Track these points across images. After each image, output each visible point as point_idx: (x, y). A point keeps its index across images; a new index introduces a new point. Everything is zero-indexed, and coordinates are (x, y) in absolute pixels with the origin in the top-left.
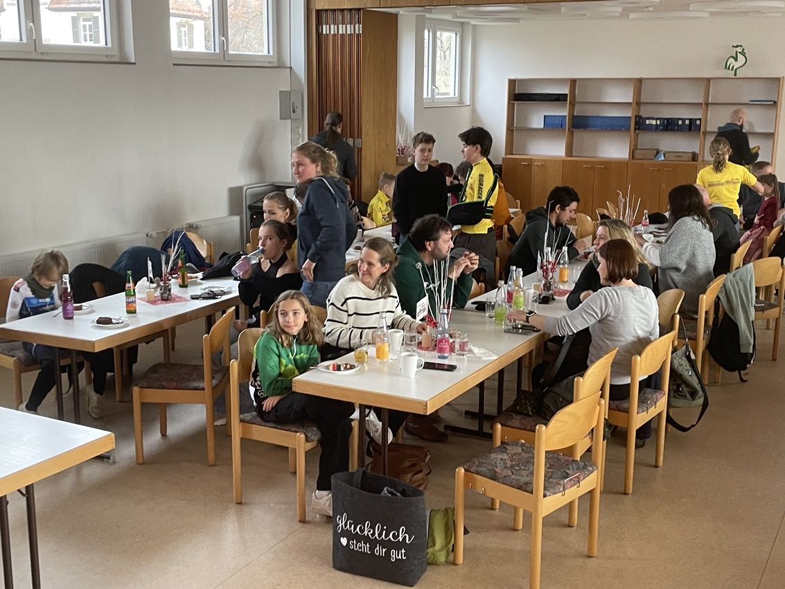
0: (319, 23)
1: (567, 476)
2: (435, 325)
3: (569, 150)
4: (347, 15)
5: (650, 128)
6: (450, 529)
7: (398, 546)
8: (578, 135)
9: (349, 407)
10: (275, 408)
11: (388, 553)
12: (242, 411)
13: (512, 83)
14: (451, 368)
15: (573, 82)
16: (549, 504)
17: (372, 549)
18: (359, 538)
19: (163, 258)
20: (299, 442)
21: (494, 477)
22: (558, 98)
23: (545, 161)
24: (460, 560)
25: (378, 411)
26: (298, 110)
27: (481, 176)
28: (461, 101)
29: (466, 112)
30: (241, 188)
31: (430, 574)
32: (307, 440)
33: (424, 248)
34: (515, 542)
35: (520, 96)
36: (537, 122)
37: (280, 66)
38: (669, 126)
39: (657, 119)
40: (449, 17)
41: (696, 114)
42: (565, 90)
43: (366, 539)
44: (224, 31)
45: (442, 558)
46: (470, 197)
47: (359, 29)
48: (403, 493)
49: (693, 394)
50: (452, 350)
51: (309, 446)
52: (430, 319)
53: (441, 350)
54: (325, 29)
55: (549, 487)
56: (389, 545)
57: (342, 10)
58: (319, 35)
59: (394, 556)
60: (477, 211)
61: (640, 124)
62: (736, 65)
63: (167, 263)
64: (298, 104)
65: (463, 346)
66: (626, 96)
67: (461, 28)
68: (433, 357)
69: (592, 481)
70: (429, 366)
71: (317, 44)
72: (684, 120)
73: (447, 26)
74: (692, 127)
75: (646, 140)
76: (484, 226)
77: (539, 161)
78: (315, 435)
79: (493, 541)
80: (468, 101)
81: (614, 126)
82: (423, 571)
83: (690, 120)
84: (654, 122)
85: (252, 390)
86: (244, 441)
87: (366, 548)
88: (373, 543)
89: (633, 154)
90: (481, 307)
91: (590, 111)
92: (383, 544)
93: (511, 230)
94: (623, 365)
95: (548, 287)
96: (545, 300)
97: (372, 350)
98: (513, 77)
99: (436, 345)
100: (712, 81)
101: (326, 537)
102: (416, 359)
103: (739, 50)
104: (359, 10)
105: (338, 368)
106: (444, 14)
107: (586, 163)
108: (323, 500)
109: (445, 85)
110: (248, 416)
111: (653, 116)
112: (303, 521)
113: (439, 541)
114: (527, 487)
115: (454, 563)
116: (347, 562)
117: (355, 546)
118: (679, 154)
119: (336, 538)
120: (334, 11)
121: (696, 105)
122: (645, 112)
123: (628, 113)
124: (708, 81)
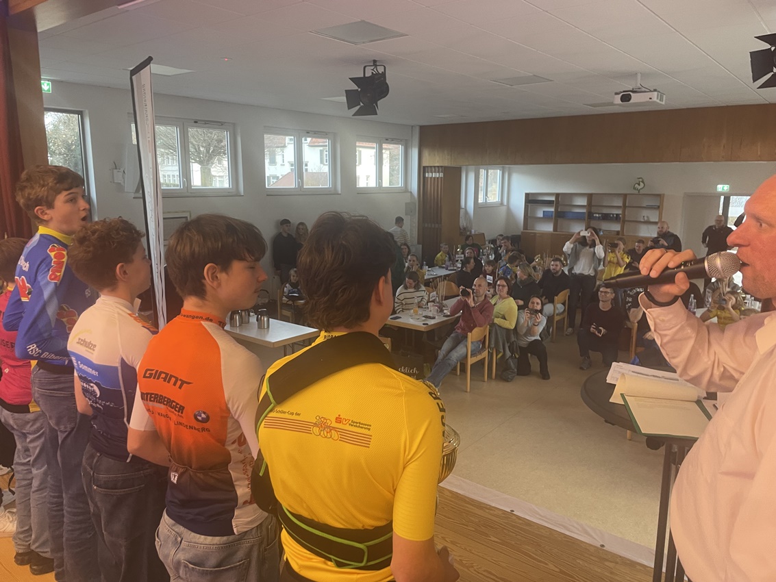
0: (424, 172)
3: (555, 229)
4: (437, 169)
5: (596, 218)
8: (560, 220)
13: (527, 195)
15: (557, 195)
22: (549, 203)
23: (543, 234)
26: (414, 212)
28: (502, 204)
29: (504, 209)
35: (531, 200)
36: (540, 214)
38: (606, 217)
39: (599, 214)
41: (619, 212)
42: (553, 198)
47: (442, 175)
54: (427, 175)
57: (435, 167)
58: (424, 177)
61: (591, 216)
62: (639, 187)
64: (414, 209)
66: (582, 202)
71: (423, 182)
72: (613, 214)
74: (617, 218)
77: (539, 233)
80: (505, 203)
81: (578, 218)
83: (617, 215)
84: (597, 215)
91: (567, 209)
98: (527, 192)
100: (628, 196)
103: (641, 180)
104: (442, 167)
107: (563, 235)
109: (494, 198)
111: (597, 212)
118: (610, 232)
120: (431, 167)
121: (618, 207)
122: (593, 211)
123: (584, 210)
124: (625, 196)
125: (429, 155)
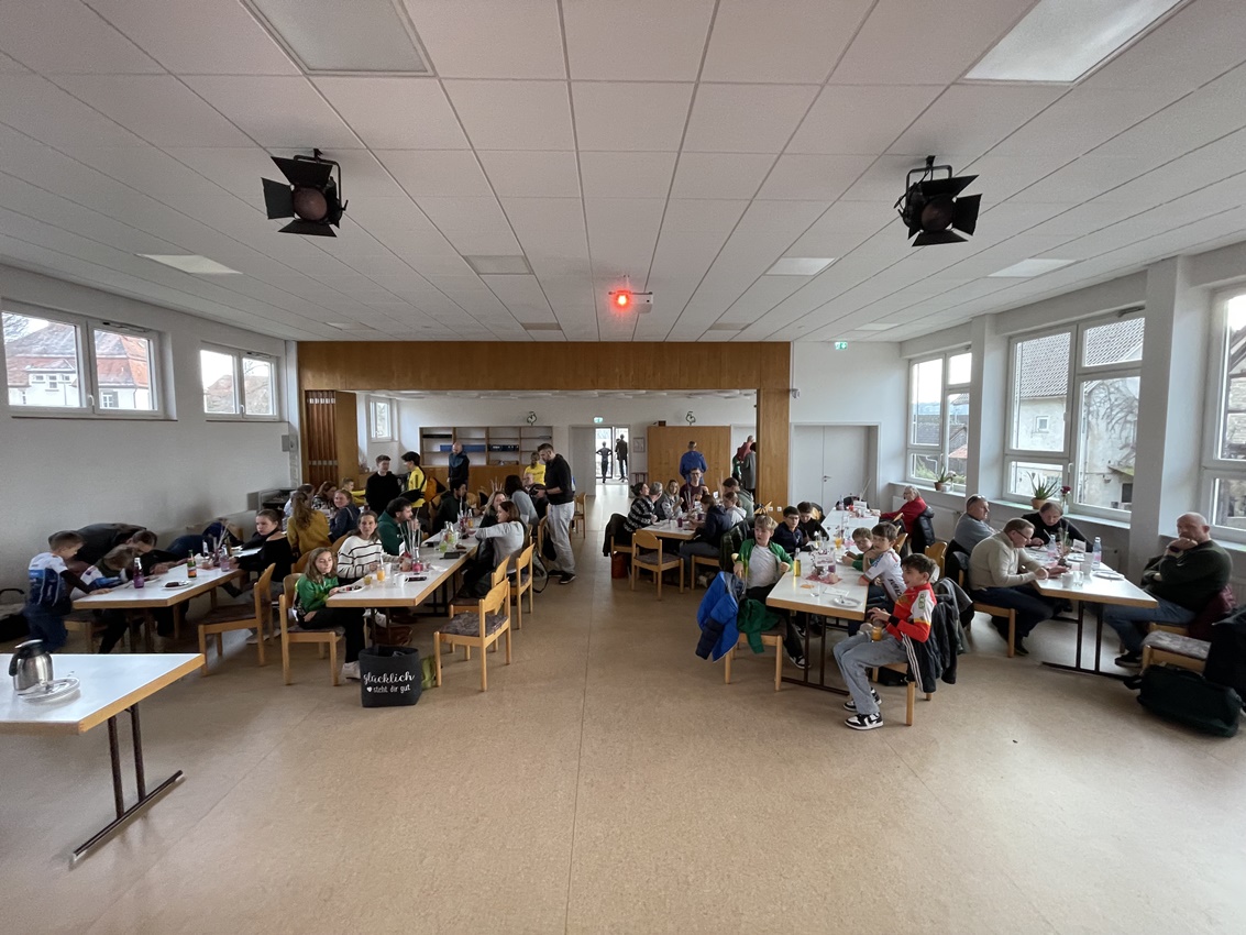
0: (307, 397)
1: (494, 624)
2: (410, 557)
4: (326, 394)
5: (495, 450)
6: (433, 669)
7: (404, 684)
9: (362, 610)
10: (313, 619)
11: (399, 690)
12: (289, 626)
13: (421, 429)
14: (422, 579)
15: (455, 429)
16: (488, 640)
17: (389, 689)
18: (379, 685)
19: (215, 539)
20: (333, 637)
21: (457, 633)
22: (447, 437)
23: (442, 468)
24: (440, 683)
25: (382, 610)
26: (295, 446)
27: (417, 476)
28: (392, 439)
29: (396, 445)
30: (257, 494)
31: (424, 696)
32: (337, 635)
33: (394, 516)
34: (468, 666)
35: (426, 435)
36: (437, 448)
37: (281, 421)
38: (504, 449)
40: (384, 396)
41: (516, 443)
42: (451, 433)
43: (384, 685)
44: (242, 400)
45: (429, 685)
46: (412, 487)
47: (333, 401)
48: (406, 653)
49: (542, 573)
50: (422, 569)
51: (338, 638)
52: (406, 554)
53: (416, 570)
54: (311, 401)
55: (488, 632)
56: (399, 684)
57: (322, 391)
58: (307, 404)
59: (403, 689)
60: (416, 495)
61: (490, 448)
62: (532, 420)
63: (218, 543)
64: (294, 441)
65: (428, 566)
66: (482, 435)
67: (390, 401)
68: (412, 575)
69: (506, 624)
70: (411, 580)
71: (306, 410)
72: (511, 446)
73: (381, 400)
74: (515, 449)
75: (494, 456)
76: (420, 502)
77: (438, 468)
78: (342, 631)
79: (454, 669)
80: (396, 439)
81: (478, 450)
82: (420, 694)
83: (514, 446)
84: (497, 447)
85: (295, 612)
86: (293, 646)
87: (385, 690)
88: (389, 686)
89: (488, 463)
90: (431, 545)
92: (395, 684)
93: (433, 504)
94: (512, 564)
95: (464, 531)
96: (465, 537)
97: (374, 576)
98: (422, 426)
99: (411, 568)
100: (522, 428)
101: (357, 691)
102: (405, 576)
103: (533, 414)
104: (333, 391)
105: (350, 589)
106: (382, 394)
108: (352, 668)
109: (383, 431)
110: (293, 628)
111: (497, 444)
112: (337, 685)
113: (427, 675)
114: (476, 634)
115: (436, 686)
116: (374, 701)
117: (377, 690)
118: (510, 462)
119: (364, 688)
120: (316, 391)
121: (516, 439)
122: (492, 443)
123: (484, 443)
124: (520, 428)
125: (313, 377)
